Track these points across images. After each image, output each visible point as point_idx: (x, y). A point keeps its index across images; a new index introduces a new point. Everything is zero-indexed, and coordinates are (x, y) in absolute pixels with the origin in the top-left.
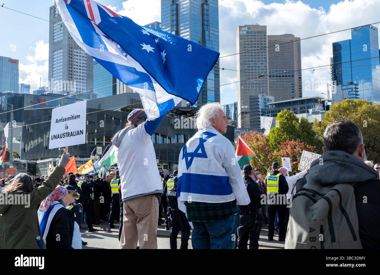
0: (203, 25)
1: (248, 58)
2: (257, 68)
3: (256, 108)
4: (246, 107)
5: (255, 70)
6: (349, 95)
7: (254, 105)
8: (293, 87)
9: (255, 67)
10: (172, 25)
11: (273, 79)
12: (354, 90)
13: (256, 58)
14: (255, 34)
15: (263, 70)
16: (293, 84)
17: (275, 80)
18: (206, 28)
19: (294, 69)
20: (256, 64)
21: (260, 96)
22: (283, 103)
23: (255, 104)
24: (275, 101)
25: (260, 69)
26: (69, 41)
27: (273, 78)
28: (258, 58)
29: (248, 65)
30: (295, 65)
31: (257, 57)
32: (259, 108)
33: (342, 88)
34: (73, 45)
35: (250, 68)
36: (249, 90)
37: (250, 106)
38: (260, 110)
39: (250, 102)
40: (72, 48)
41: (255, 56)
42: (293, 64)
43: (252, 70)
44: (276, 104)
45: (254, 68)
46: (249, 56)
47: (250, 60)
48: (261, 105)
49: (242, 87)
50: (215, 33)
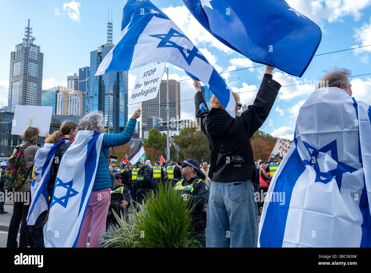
3: (151, 125)
4: (145, 124)
5: (152, 101)
7: (150, 123)
8: (175, 113)
15: (156, 101)
16: (175, 111)
17: (164, 108)
18: (119, 73)
21: (153, 118)
23: (150, 122)
24: (163, 121)
25: (154, 101)
26: (24, 76)
27: (163, 106)
30: (177, 100)
32: (153, 125)
34: (27, 79)
36: (147, 113)
37: (147, 124)
38: (154, 127)
39: (148, 121)
40: (26, 81)
42: (175, 98)
43: (150, 101)
44: (163, 123)
48: (154, 123)
49: (143, 112)
50: (126, 76)
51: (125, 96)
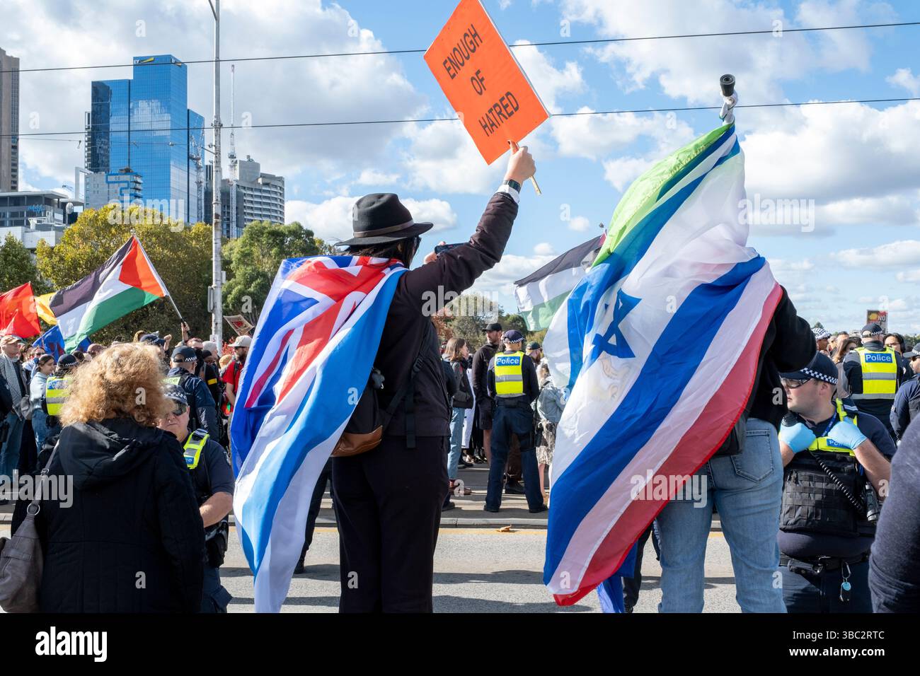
6: (122, 194)
12: (132, 185)
33: (107, 178)
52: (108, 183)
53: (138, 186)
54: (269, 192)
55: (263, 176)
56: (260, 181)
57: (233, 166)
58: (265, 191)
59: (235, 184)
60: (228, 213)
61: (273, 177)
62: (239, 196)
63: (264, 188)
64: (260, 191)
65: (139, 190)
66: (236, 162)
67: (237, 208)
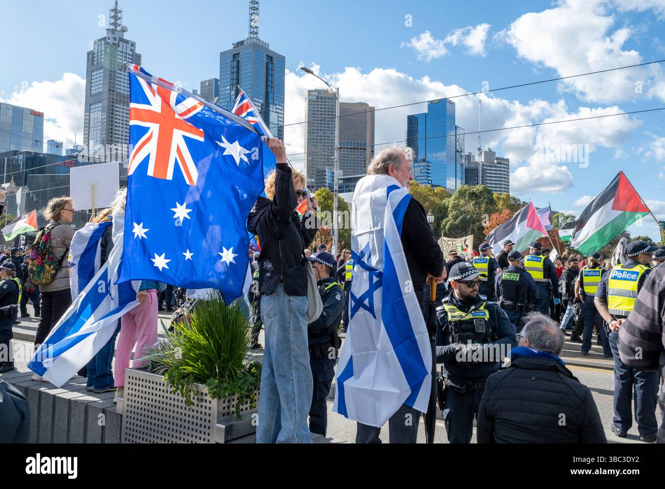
0: (267, 86)
1: (317, 127)
2: (326, 138)
3: (322, 182)
4: (313, 180)
5: (324, 140)
6: (421, 172)
7: (321, 179)
8: (365, 161)
9: (325, 136)
10: (232, 83)
11: (344, 151)
12: (426, 167)
13: (325, 127)
14: (325, 100)
15: (332, 140)
16: (364, 158)
17: (345, 153)
18: (270, 90)
19: (366, 141)
20: (325, 133)
21: (327, 169)
22: (351, 178)
23: (322, 177)
24: (344, 175)
25: (329, 140)
26: (110, 94)
27: (344, 149)
28: (328, 127)
29: (317, 134)
30: (368, 137)
31: (327, 125)
32: (325, 183)
33: (414, 165)
34: (115, 99)
35: (319, 138)
36: (316, 161)
37: (316, 179)
38: (327, 185)
39: (317, 176)
40: (113, 102)
41: (324, 124)
42: (366, 136)
43: (321, 140)
44: (343, 179)
45: (323, 138)
46: (318, 124)
47: (319, 128)
48: (328, 179)
50: (280, 96)
51: (279, 130)
52: (415, 167)
53: (429, 168)
54: (500, 167)
55: (497, 159)
56: (495, 161)
57: (480, 154)
58: (498, 167)
59: (481, 164)
60: (478, 180)
61: (503, 159)
62: (483, 170)
63: (497, 165)
64: (495, 167)
65: (430, 170)
66: (482, 152)
67: (482, 177)
